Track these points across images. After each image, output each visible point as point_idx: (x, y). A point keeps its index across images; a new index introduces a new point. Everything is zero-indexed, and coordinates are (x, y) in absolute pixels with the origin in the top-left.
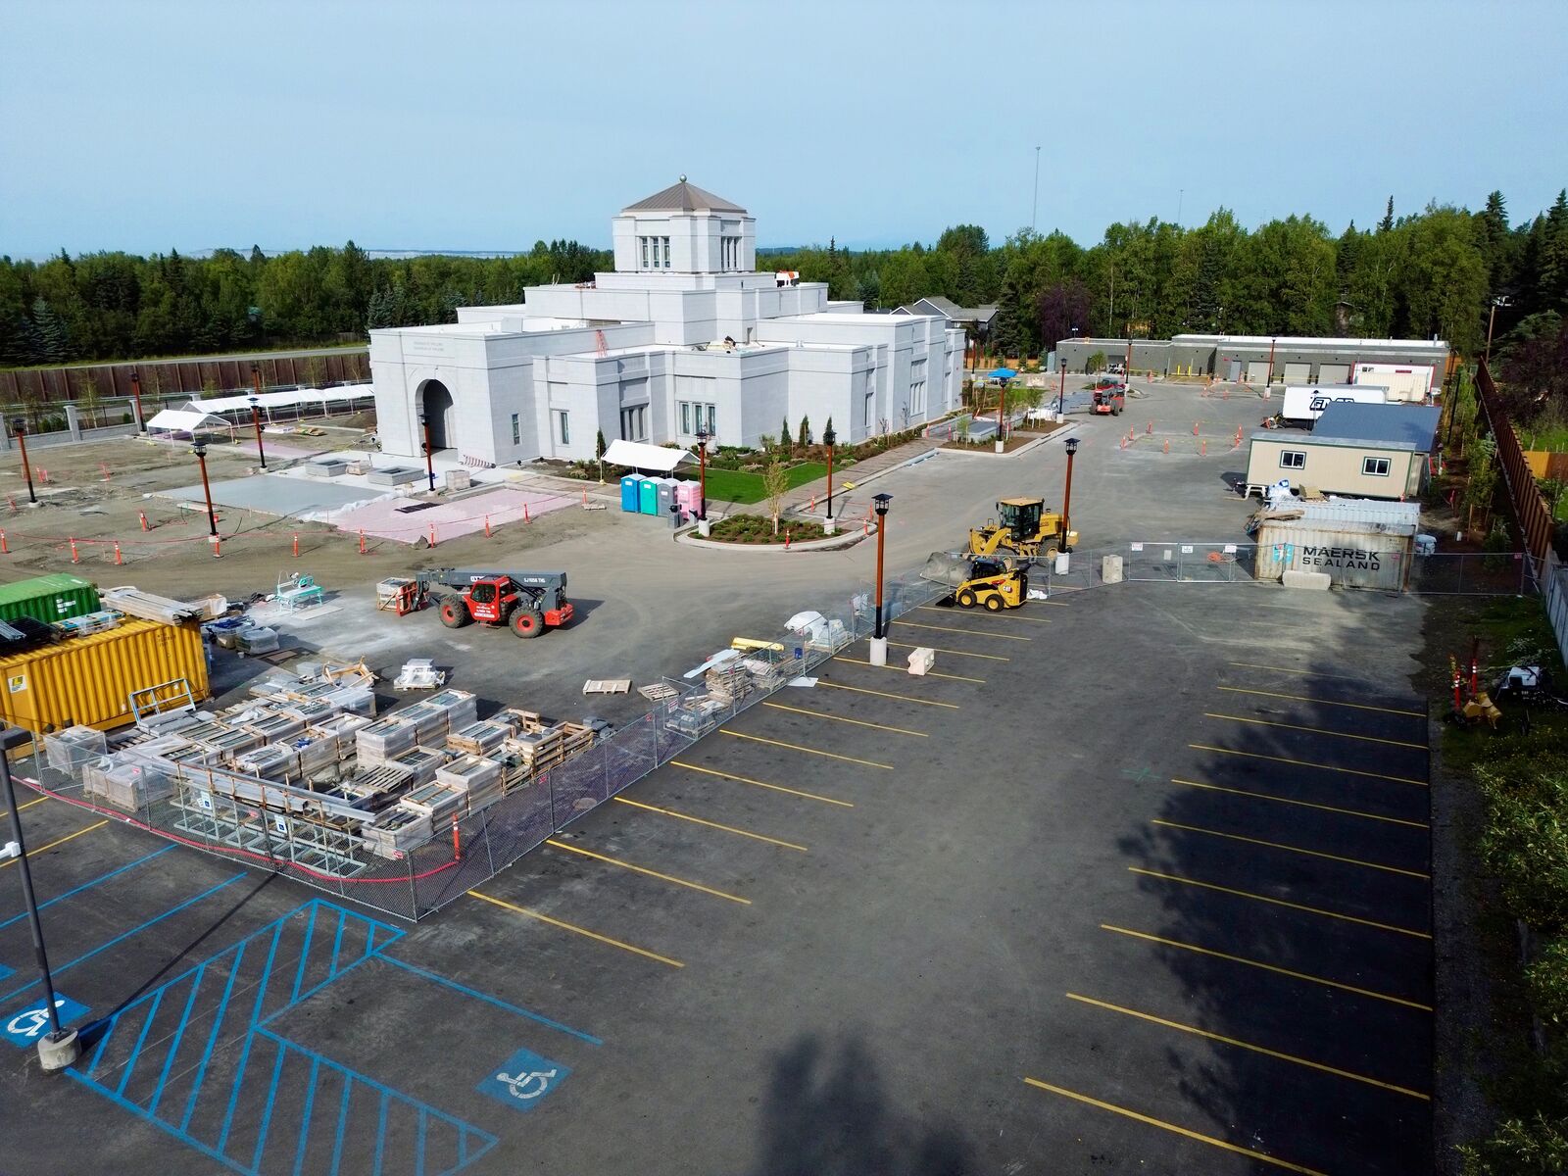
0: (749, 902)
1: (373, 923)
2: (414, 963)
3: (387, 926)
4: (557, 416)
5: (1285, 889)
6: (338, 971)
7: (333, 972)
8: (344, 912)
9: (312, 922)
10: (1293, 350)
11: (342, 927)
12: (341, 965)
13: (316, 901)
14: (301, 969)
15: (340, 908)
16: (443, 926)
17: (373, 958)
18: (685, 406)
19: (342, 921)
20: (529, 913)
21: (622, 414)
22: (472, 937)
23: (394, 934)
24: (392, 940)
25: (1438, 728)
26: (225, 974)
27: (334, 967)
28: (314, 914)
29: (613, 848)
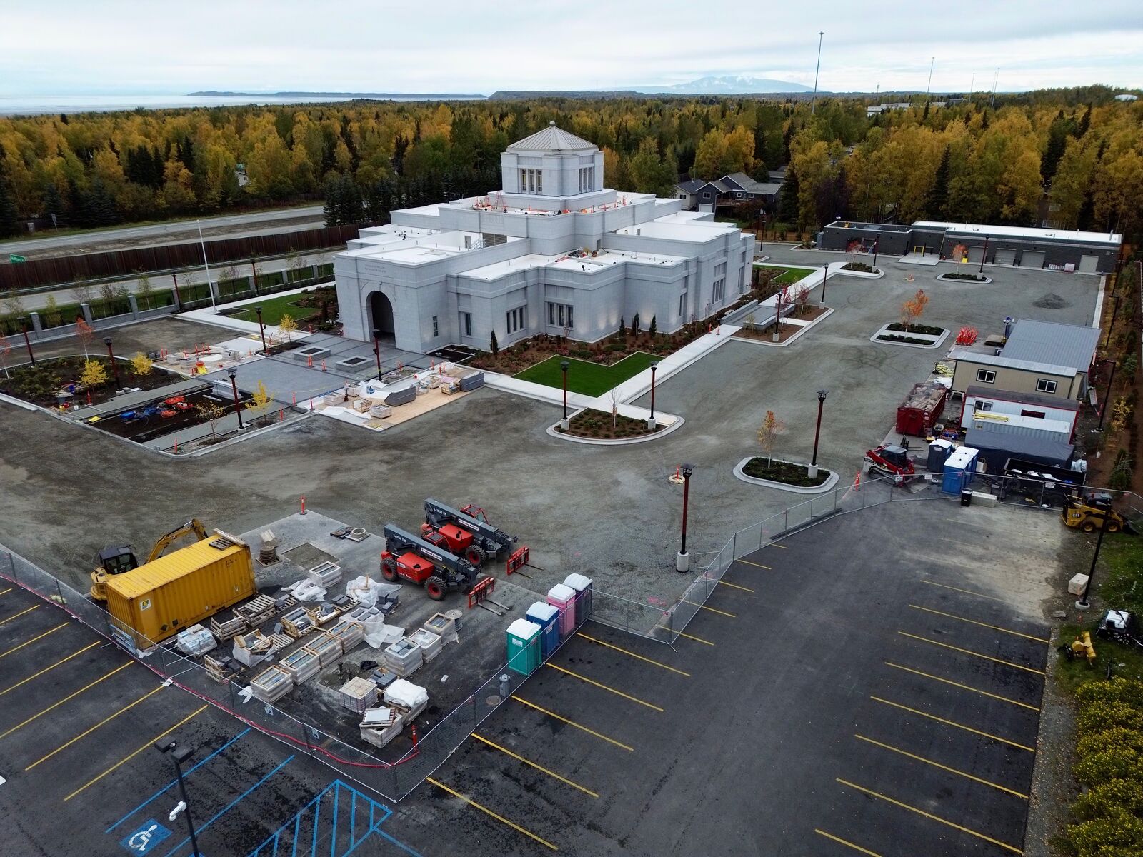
0: (596, 796)
1: (373, 803)
2: (398, 839)
3: (380, 806)
4: (463, 317)
5: (933, 803)
6: (355, 843)
7: (352, 842)
8: (355, 792)
9: (336, 800)
10: (1003, 240)
11: (354, 807)
12: (357, 837)
13: (338, 782)
14: (334, 839)
15: (352, 789)
16: (414, 807)
17: (374, 832)
18: (551, 305)
19: (354, 801)
20: (465, 799)
21: (508, 314)
22: (430, 818)
23: (386, 813)
24: (384, 818)
25: (1054, 656)
26: (291, 841)
27: (352, 839)
28: (337, 792)
29: (513, 742)
